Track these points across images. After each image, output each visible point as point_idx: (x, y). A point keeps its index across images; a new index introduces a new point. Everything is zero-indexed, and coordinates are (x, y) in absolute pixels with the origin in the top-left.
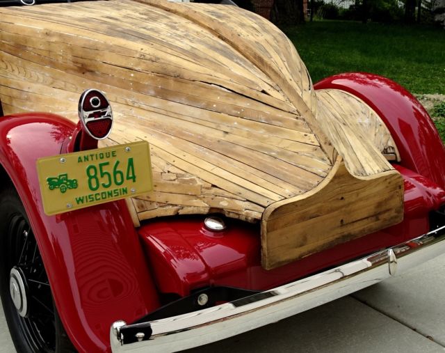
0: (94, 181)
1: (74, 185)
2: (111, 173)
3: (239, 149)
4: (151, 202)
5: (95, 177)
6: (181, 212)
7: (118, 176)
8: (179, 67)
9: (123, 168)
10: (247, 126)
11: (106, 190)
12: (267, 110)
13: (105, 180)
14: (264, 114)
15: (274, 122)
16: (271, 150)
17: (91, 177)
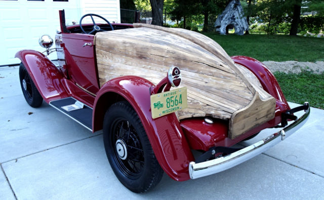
0: (168, 104)
1: (162, 106)
2: (174, 101)
3: (213, 89)
4: (182, 112)
5: (169, 102)
6: (194, 116)
7: (176, 102)
8: (185, 56)
9: (178, 98)
10: (216, 79)
11: (172, 108)
12: (224, 73)
13: (172, 104)
14: (223, 75)
15: (227, 78)
16: (227, 90)
17: (168, 103)
